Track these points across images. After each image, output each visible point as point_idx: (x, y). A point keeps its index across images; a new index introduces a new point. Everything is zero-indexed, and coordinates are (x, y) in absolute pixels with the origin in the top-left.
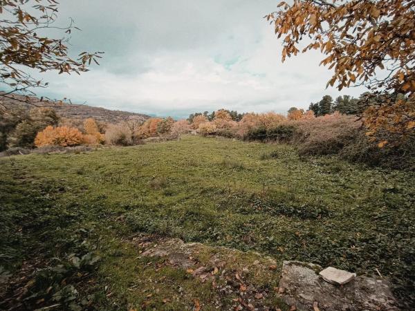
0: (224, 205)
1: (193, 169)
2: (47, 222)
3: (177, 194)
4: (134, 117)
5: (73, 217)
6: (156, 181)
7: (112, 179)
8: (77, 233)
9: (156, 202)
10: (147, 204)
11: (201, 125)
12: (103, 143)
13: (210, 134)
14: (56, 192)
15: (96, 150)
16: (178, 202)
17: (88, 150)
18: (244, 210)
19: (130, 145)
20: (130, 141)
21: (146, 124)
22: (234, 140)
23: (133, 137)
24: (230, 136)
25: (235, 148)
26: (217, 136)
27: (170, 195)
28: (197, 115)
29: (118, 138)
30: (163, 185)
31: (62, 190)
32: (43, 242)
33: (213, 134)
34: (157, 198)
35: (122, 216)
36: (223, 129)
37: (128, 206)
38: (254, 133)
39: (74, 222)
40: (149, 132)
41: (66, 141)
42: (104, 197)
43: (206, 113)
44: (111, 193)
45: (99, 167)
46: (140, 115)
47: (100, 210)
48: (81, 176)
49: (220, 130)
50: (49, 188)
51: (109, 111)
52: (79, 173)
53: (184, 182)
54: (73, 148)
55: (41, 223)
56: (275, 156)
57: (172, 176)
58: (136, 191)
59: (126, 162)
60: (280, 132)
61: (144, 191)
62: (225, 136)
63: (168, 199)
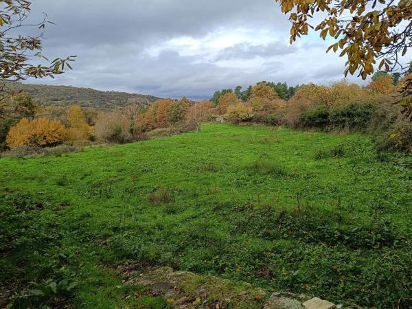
0: (242, 227)
1: (211, 175)
2: (23, 245)
3: (182, 211)
4: (134, 100)
5: (51, 240)
6: (156, 194)
7: (100, 190)
8: (55, 258)
9: (153, 223)
10: (141, 224)
11: (231, 108)
12: (92, 139)
13: (243, 121)
14: (33, 209)
15: (82, 151)
16: (182, 222)
17: (72, 150)
18: (268, 234)
19: (128, 141)
20: (129, 136)
21: (151, 109)
22: (280, 128)
23: (131, 131)
24: (274, 123)
25: (278, 142)
26: (254, 124)
27: (174, 212)
28: (224, 92)
29: (112, 132)
30: (165, 199)
31: (40, 206)
32: (19, 267)
33: (249, 120)
34: (155, 217)
35: (108, 240)
36: (263, 113)
37: (117, 228)
38: (310, 118)
39: (53, 246)
40: (156, 121)
41: (45, 138)
42: (88, 216)
43: (238, 88)
44: (98, 211)
45: (86, 175)
46: (143, 96)
47: (83, 232)
48: (62, 188)
49: (259, 114)
50: (25, 203)
51: (101, 92)
52: (61, 184)
53: (195, 195)
54: (53, 148)
55: (18, 246)
56: (339, 153)
57: (180, 187)
58: (130, 207)
59: (120, 168)
60: (349, 115)
61: (140, 207)
62: (266, 122)
63: (170, 218)
